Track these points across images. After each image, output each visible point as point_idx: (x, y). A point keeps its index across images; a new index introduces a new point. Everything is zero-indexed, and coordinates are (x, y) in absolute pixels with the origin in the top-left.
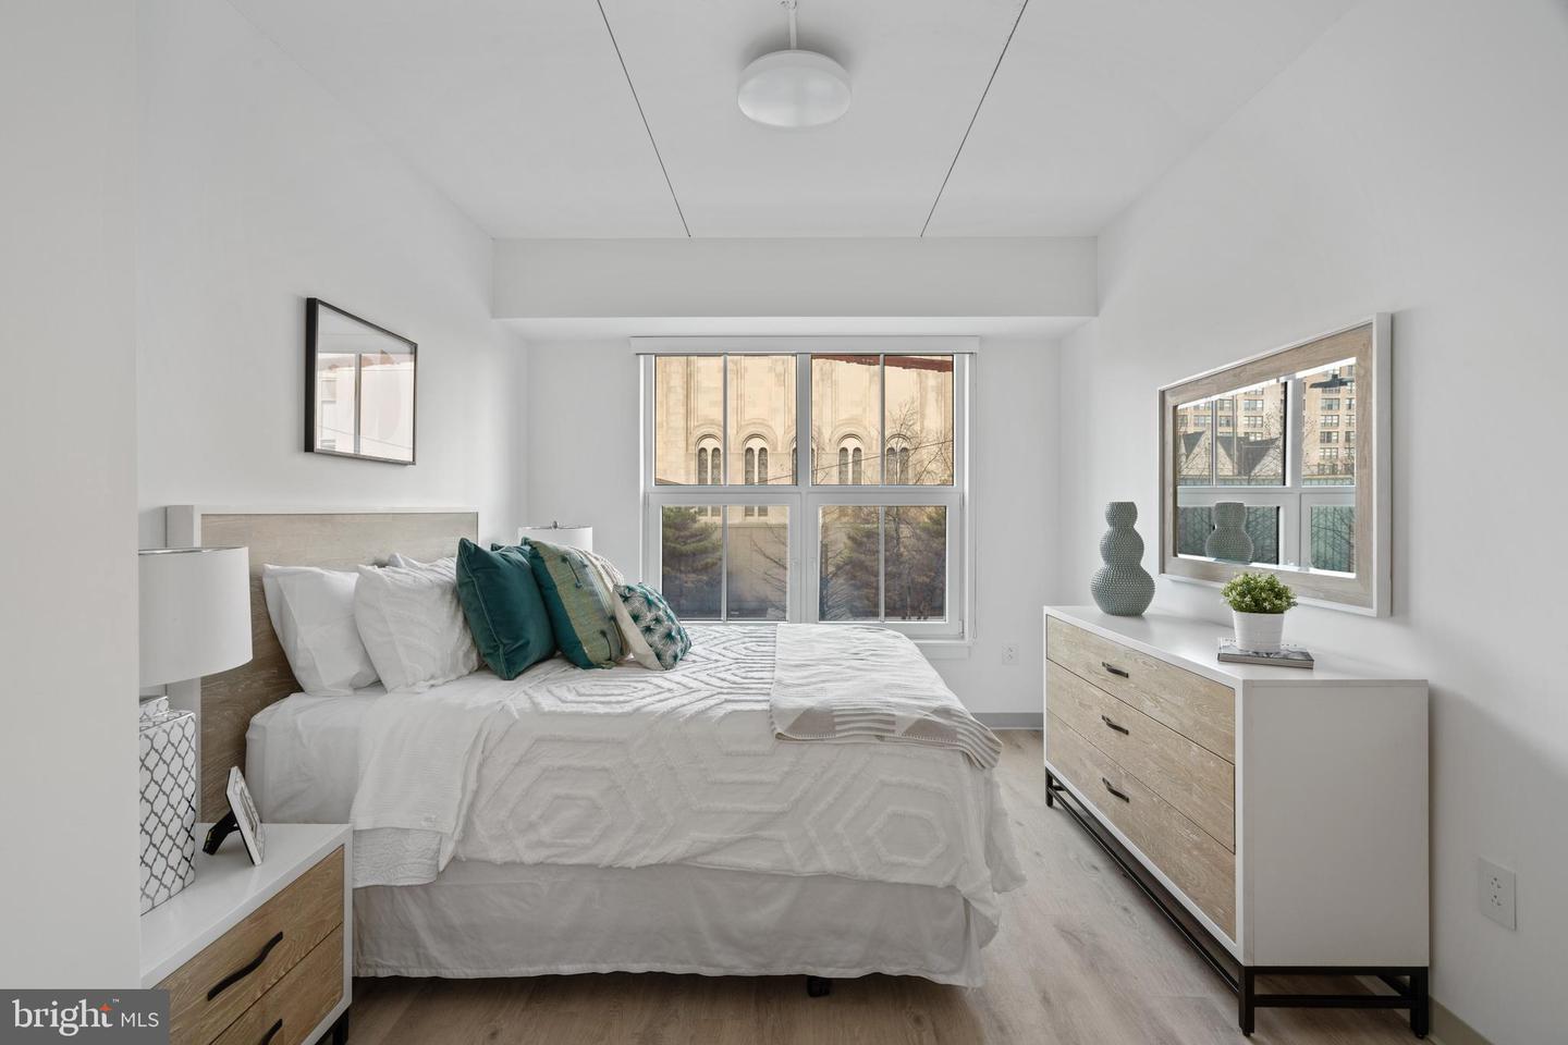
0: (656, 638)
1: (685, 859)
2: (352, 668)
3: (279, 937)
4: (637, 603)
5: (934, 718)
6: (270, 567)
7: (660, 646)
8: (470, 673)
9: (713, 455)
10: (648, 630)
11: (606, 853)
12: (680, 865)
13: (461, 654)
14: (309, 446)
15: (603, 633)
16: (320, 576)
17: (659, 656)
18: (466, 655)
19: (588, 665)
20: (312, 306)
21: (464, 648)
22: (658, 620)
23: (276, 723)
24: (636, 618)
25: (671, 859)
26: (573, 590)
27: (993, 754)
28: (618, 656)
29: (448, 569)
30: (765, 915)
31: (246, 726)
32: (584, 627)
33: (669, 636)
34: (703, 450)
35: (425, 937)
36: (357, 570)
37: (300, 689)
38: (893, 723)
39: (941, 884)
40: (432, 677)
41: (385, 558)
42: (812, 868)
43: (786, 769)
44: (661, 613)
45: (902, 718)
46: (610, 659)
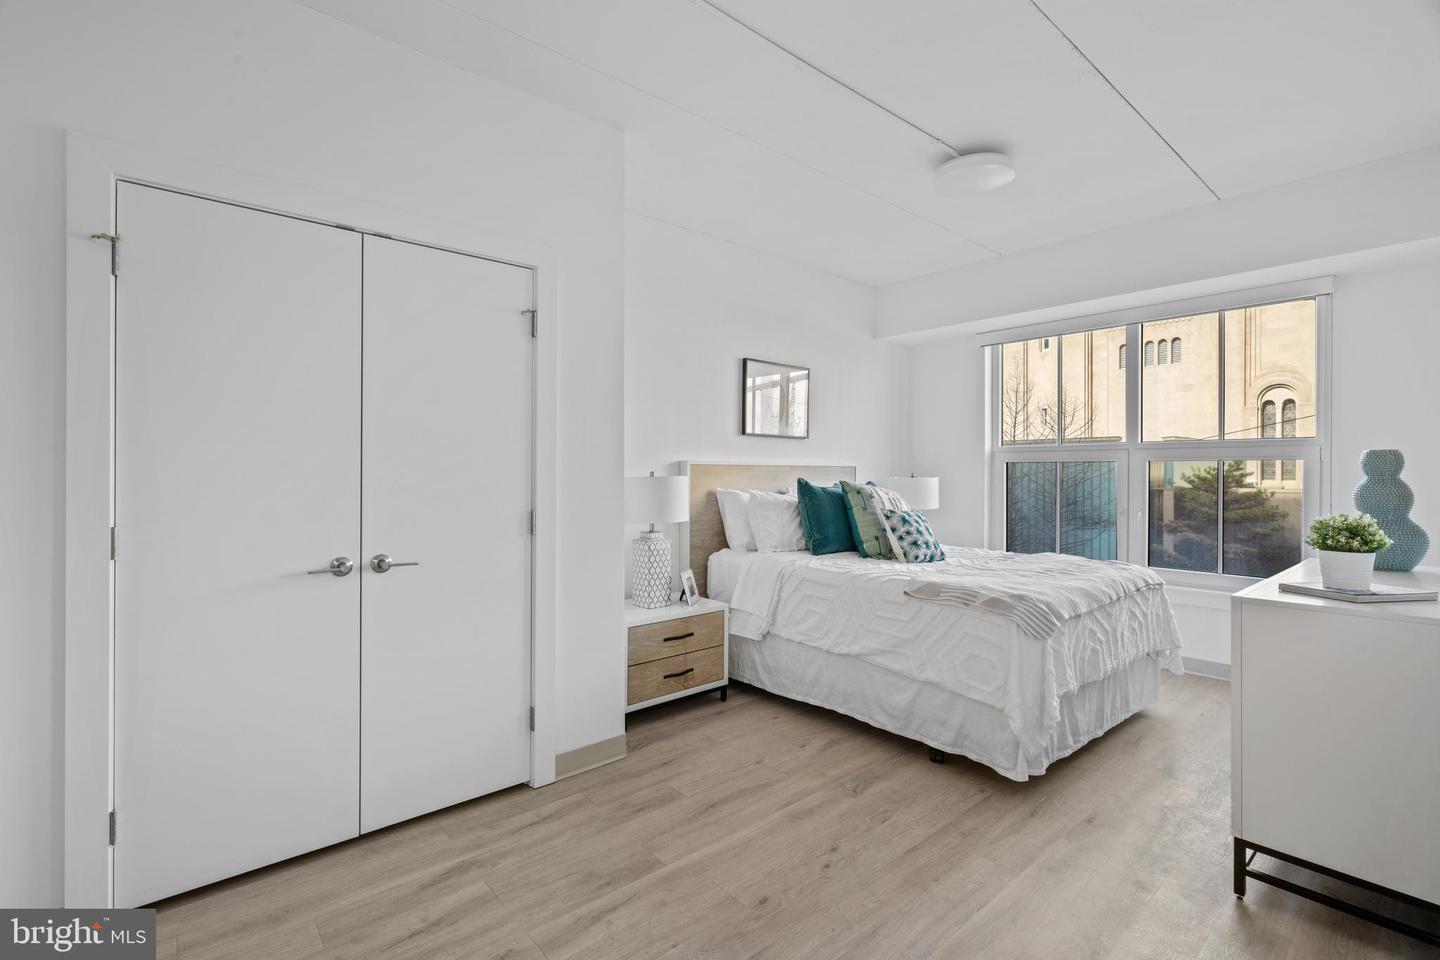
0: (905, 544)
1: (861, 655)
2: (745, 540)
3: (692, 634)
4: (895, 521)
5: (1008, 600)
6: (719, 489)
7: (908, 549)
8: (799, 550)
9: (1283, 409)
10: (901, 538)
11: (825, 644)
12: (857, 657)
13: (794, 540)
14: (743, 432)
15: (877, 538)
16: (738, 494)
17: (905, 555)
18: (798, 540)
19: (865, 556)
20: (745, 361)
21: (798, 536)
22: (908, 533)
23: (718, 560)
24: (893, 530)
25: (853, 653)
26: (861, 510)
27: (1049, 631)
28: (888, 554)
29: (793, 496)
30: (901, 699)
31: (707, 560)
32: (865, 532)
33: (915, 544)
34: (1270, 403)
35: (759, 668)
36: (749, 492)
37: (728, 547)
38: (976, 597)
39: (998, 707)
40: (776, 548)
41: (784, 490)
42: (923, 677)
43: (912, 614)
44: (912, 529)
45: (982, 595)
46: (880, 554)
